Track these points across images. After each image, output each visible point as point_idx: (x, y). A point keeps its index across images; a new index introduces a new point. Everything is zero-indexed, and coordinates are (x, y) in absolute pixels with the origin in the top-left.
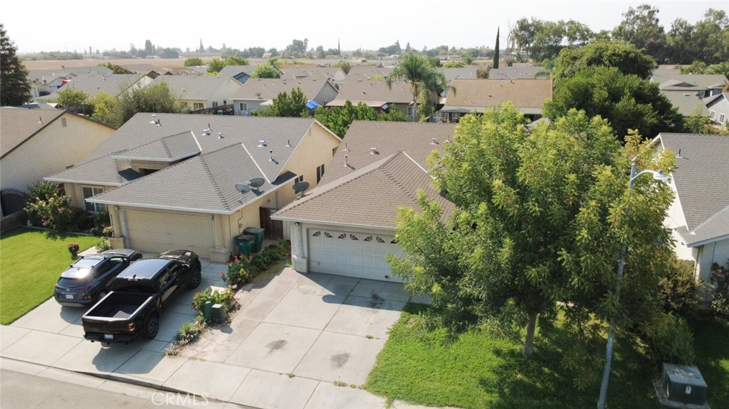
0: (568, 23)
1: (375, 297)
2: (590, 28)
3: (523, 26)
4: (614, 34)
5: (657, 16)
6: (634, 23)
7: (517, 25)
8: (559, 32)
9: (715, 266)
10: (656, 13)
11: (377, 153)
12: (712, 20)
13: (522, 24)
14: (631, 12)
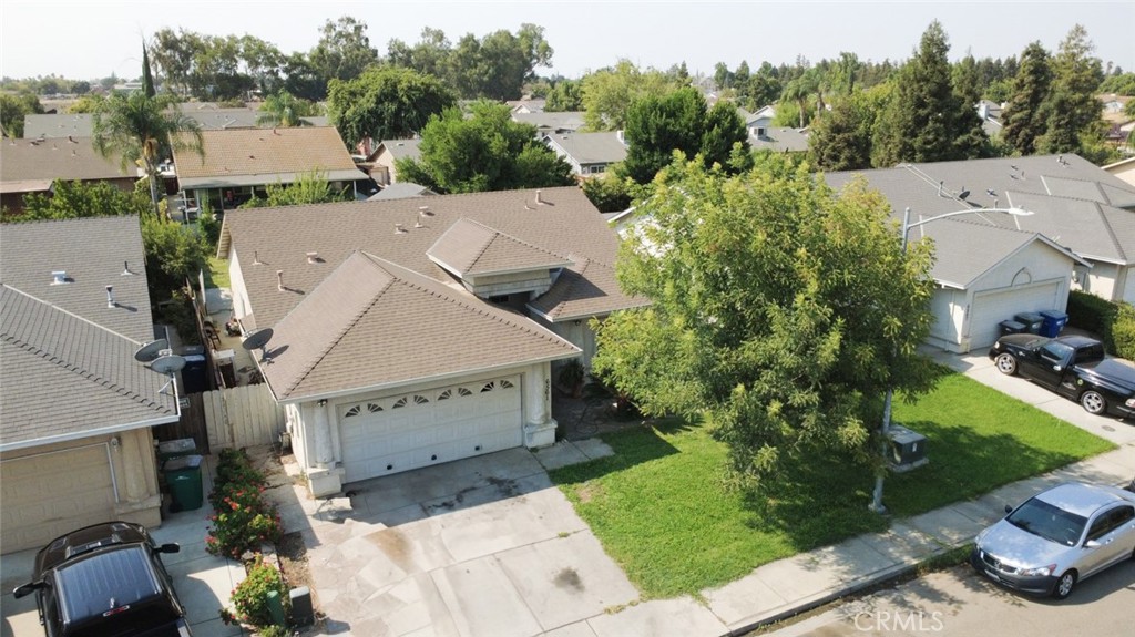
0: (243, 39)
1: (494, 481)
2: (279, 49)
3: (169, 42)
4: (313, 59)
5: (365, 33)
6: (336, 43)
7: (158, 41)
8: (229, 53)
10: (363, 29)
11: (319, 260)
12: (431, 41)
13: (165, 38)
14: (331, 27)
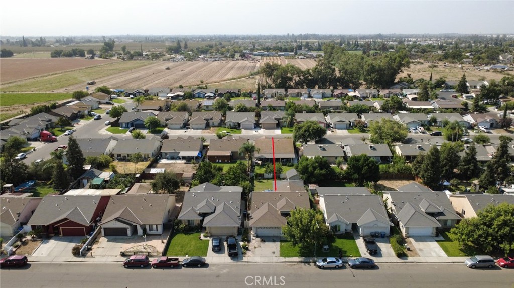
1: (273, 240)
4: (313, 71)
9: (332, 227)
11: (262, 203)
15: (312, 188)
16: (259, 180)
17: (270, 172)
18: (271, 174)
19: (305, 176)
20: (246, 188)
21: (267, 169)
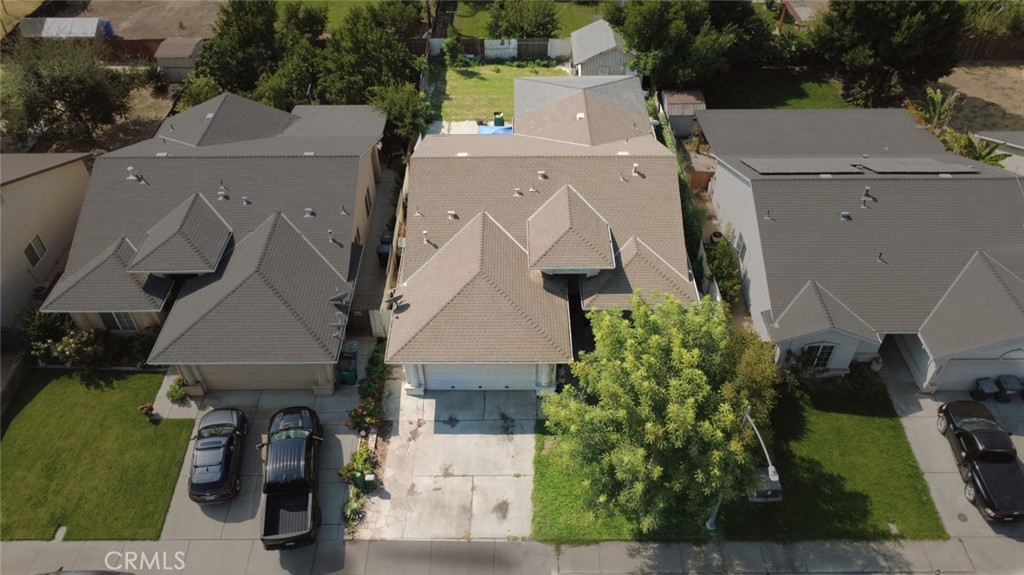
1: (504, 417)
11: (456, 217)
15: (677, 111)
16: (467, 64)
17: (508, 34)
18: (514, 42)
19: (650, 60)
20: (401, 117)
21: (497, 18)
